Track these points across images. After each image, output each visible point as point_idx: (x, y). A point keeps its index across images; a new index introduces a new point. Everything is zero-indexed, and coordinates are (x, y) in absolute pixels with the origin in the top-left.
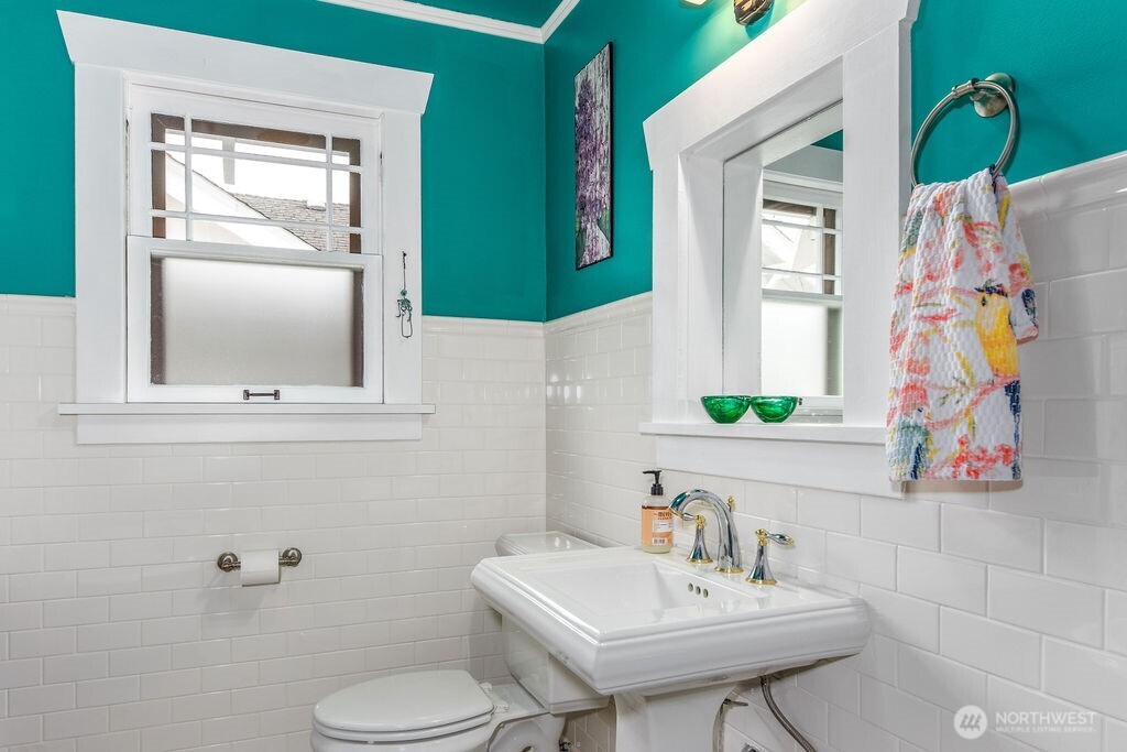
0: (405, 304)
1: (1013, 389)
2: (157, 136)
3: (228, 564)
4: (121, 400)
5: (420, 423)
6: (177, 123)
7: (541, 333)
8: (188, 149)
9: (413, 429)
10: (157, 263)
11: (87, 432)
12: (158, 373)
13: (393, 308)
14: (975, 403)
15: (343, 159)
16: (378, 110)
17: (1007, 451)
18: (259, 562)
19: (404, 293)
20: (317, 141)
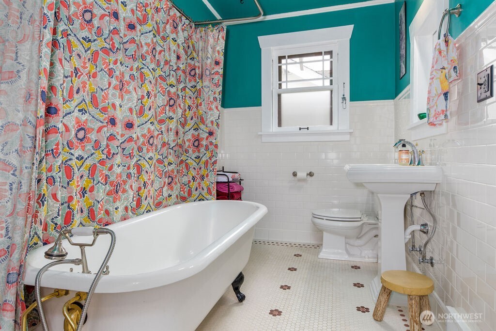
0: (344, 99)
1: (446, 95)
2: (280, 62)
3: (295, 174)
4: (271, 131)
5: (349, 136)
6: (284, 57)
7: (393, 103)
8: (287, 64)
9: (347, 137)
10: (279, 96)
11: (264, 139)
12: (280, 125)
13: (341, 100)
14: (437, 99)
15: (328, 57)
16: (336, 41)
17: (443, 111)
18: (302, 174)
19: (344, 95)
20: (320, 54)
